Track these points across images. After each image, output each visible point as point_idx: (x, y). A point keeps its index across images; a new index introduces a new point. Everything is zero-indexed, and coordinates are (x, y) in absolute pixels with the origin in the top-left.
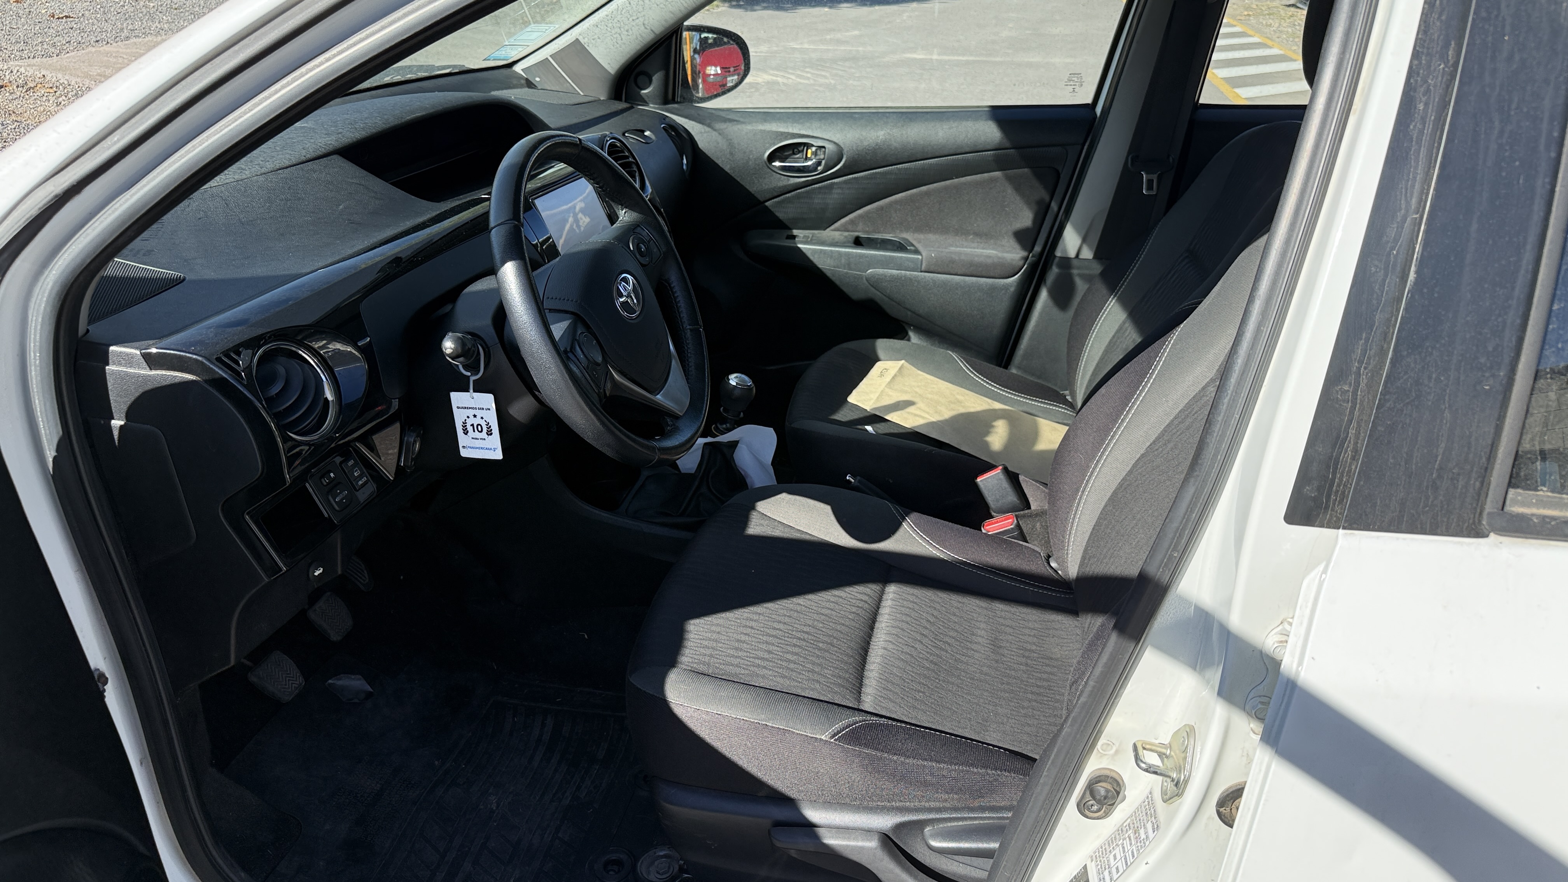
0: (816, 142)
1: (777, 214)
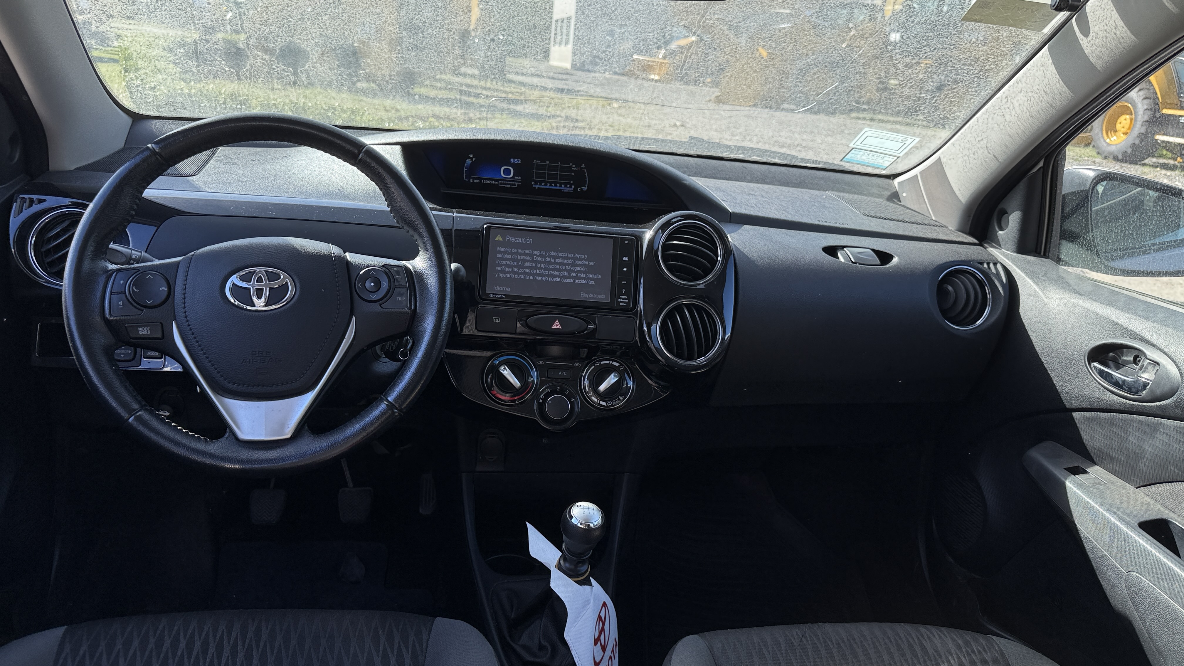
0: (1152, 353)
1: (1082, 433)
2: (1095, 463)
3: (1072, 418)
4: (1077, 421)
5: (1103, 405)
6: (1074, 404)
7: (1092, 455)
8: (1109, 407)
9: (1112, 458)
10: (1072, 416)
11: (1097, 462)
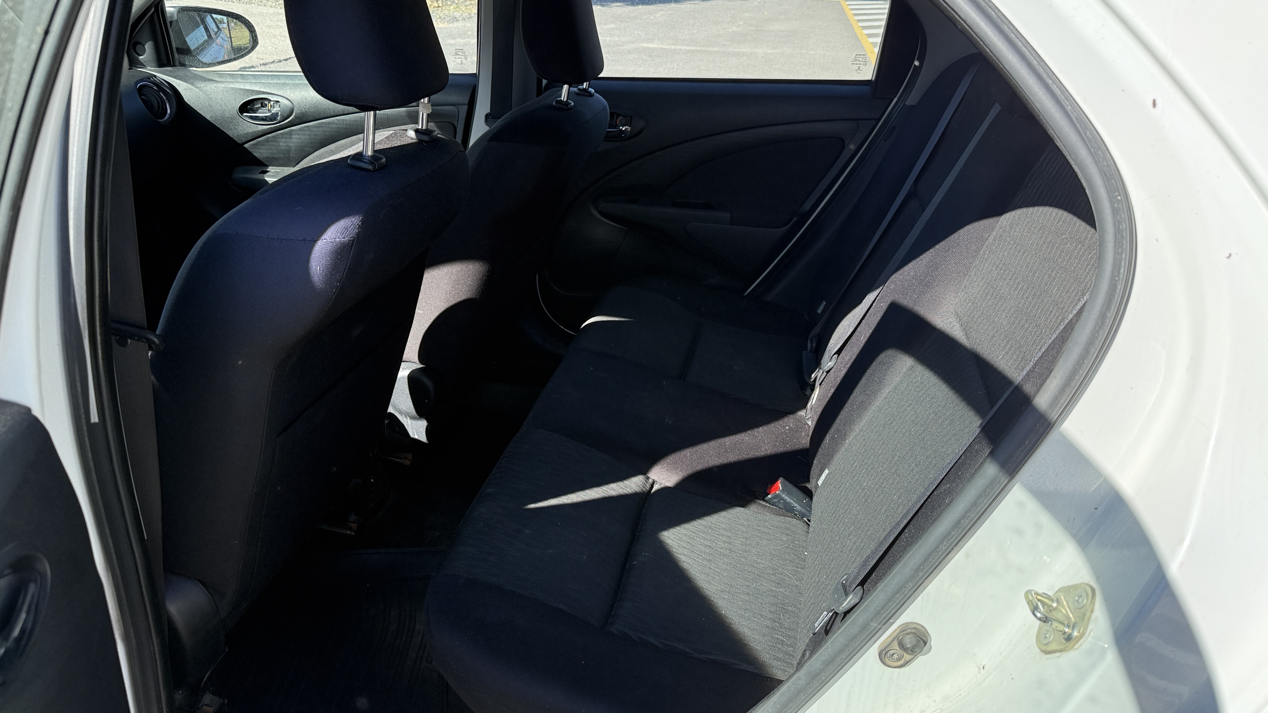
0: (272, 97)
1: (254, 154)
2: (268, 166)
3: (245, 148)
4: (249, 149)
5: (260, 134)
6: (244, 140)
7: (265, 162)
8: (263, 133)
9: (275, 159)
10: (244, 147)
11: (269, 164)
